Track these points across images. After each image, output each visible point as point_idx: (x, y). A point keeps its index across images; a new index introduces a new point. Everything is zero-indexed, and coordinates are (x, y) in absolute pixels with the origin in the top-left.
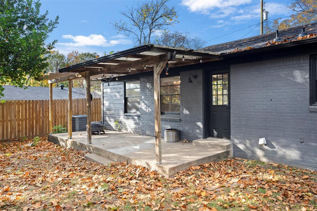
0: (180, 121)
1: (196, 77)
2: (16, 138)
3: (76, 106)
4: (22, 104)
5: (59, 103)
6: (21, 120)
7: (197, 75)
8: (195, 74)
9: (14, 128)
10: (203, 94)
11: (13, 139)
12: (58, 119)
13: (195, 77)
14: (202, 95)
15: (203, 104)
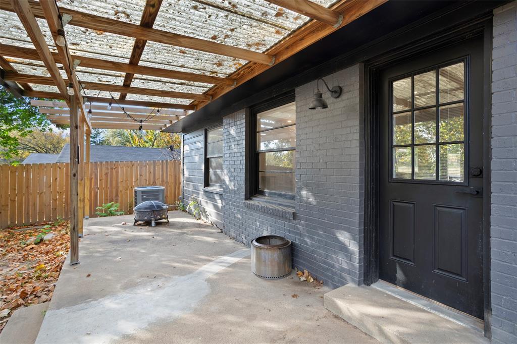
0: (294, 218)
1: (338, 92)
2: (50, 221)
3: (151, 173)
4: (60, 168)
5: (123, 167)
6: (58, 192)
7: (340, 86)
8: (336, 84)
9: (47, 205)
10: (361, 143)
11: (44, 221)
12: (121, 191)
13: (335, 92)
14: (358, 145)
15: (360, 175)
